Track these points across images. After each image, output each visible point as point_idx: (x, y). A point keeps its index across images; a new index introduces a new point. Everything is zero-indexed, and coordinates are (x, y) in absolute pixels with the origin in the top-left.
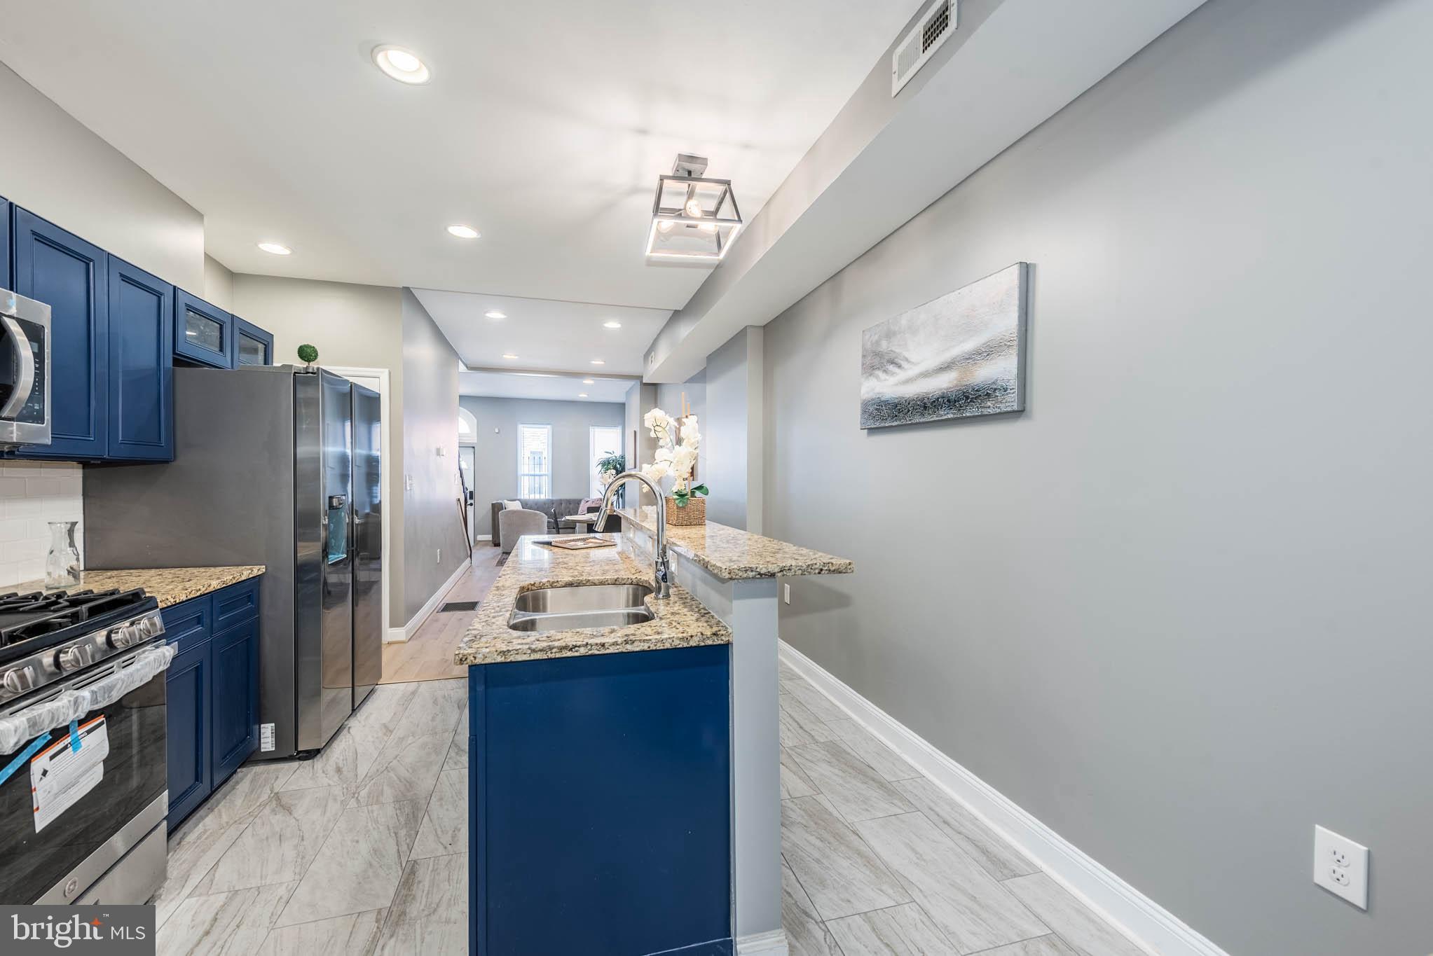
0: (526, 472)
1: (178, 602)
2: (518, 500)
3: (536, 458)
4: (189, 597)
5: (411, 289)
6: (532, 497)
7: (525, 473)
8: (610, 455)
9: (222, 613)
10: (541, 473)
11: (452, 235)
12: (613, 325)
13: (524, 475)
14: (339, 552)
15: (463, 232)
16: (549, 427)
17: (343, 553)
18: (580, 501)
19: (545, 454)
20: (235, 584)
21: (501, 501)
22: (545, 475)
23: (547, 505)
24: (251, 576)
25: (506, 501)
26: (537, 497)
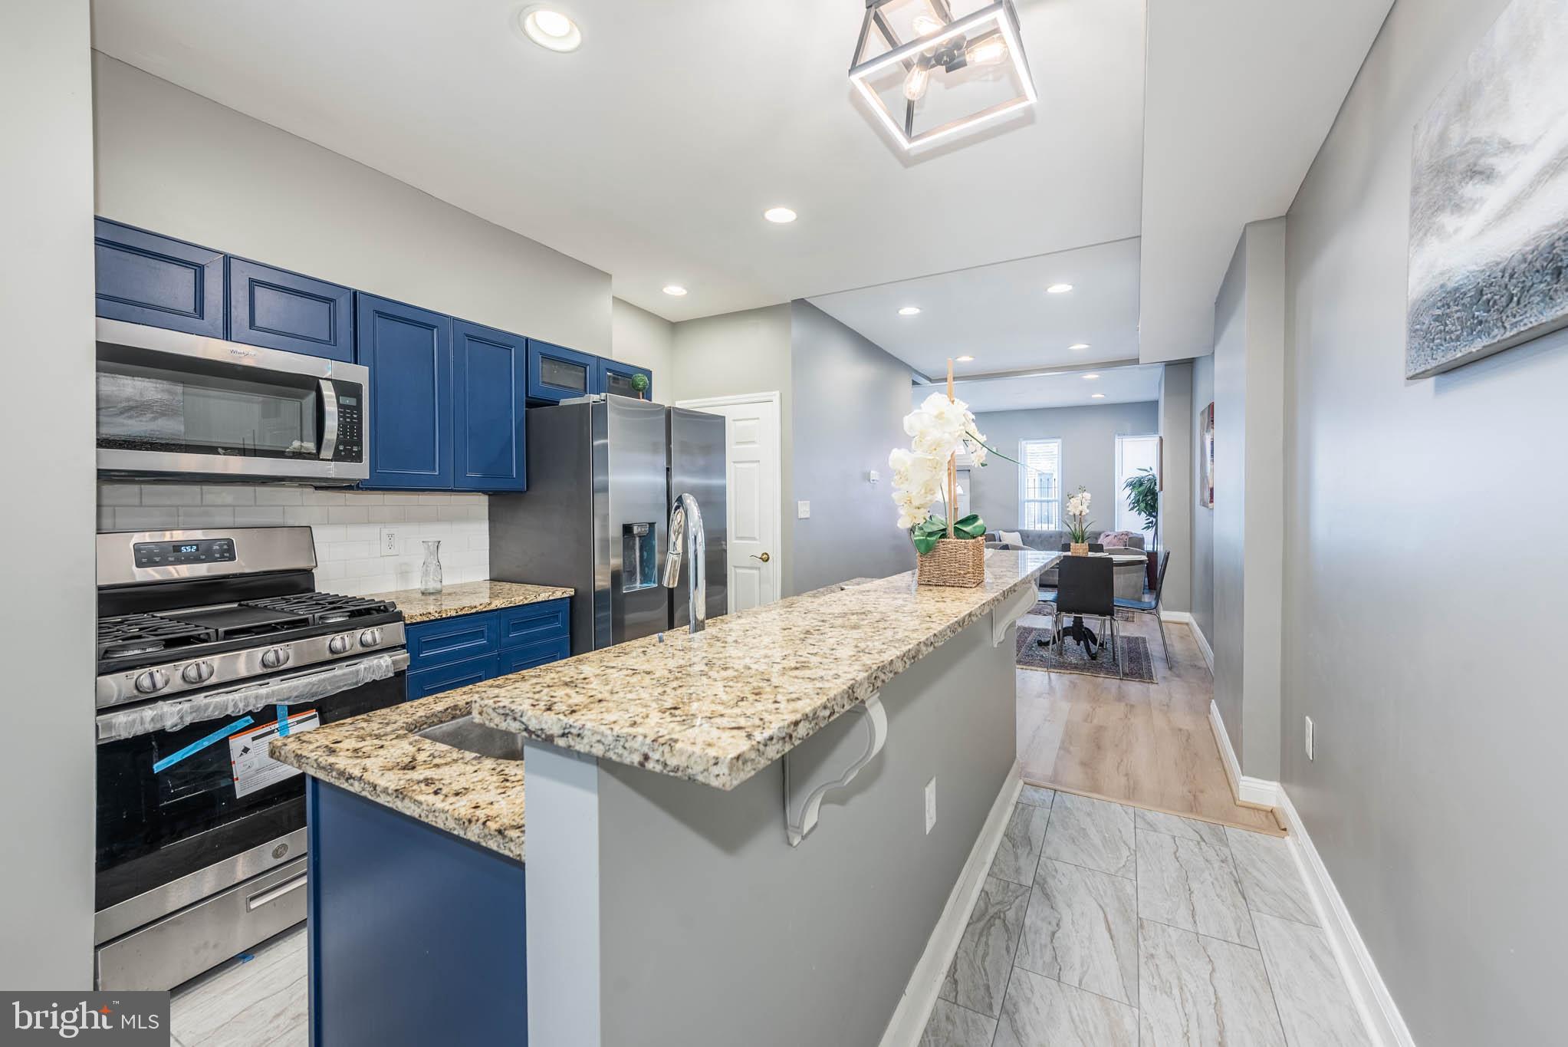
0: (1031, 497)
1: (444, 616)
2: (1019, 531)
3: (1045, 481)
4: (460, 613)
5: (807, 300)
6: (1038, 527)
7: (1030, 499)
8: (1145, 473)
9: (515, 630)
10: (1049, 498)
11: (774, 223)
12: (1060, 288)
13: (1028, 501)
14: (651, 581)
15: (781, 215)
16: (1060, 440)
17: (654, 582)
18: (1100, 534)
19: (1055, 476)
20: (527, 604)
21: (993, 533)
22: (1055, 501)
23: (1053, 539)
24: (551, 598)
25: (1001, 532)
26: (1045, 527)
